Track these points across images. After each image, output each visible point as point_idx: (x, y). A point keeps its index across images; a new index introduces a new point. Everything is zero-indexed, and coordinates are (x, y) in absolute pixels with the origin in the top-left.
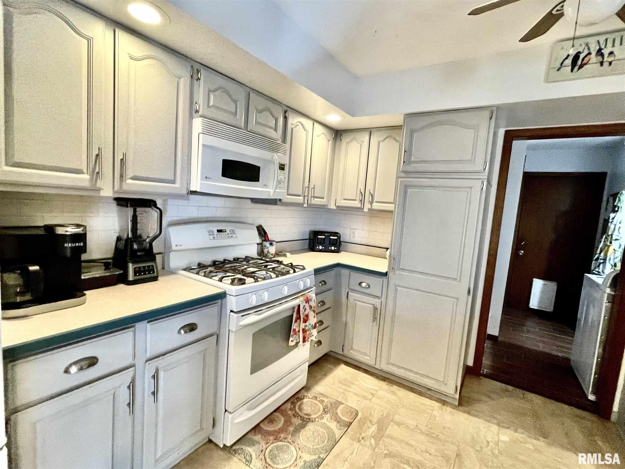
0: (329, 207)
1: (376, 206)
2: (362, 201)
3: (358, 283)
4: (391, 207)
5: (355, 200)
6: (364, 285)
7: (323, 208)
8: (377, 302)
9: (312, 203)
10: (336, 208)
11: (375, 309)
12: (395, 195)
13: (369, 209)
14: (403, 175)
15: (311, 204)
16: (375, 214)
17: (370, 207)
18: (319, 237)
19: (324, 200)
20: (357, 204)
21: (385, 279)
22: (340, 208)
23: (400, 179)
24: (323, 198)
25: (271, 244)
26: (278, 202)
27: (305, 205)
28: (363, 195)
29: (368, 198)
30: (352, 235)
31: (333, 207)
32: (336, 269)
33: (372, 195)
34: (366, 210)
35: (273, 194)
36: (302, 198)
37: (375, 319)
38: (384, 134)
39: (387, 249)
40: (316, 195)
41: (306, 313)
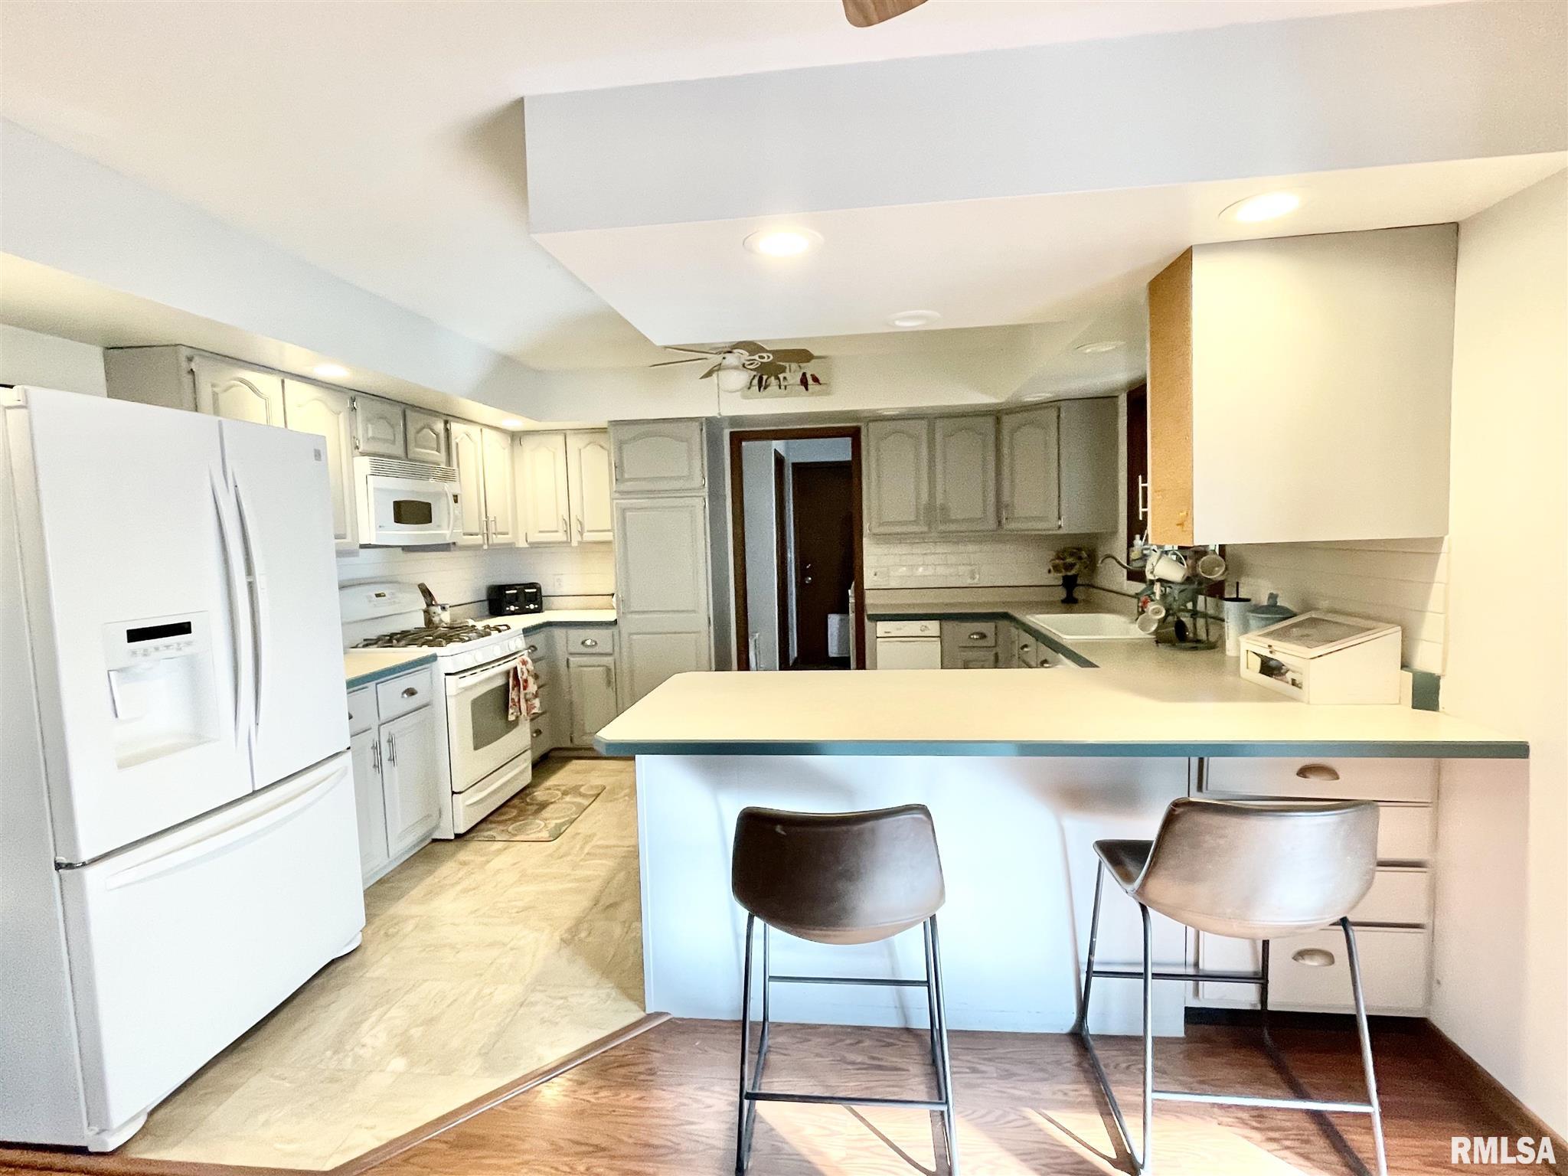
0: (517, 546)
1: (589, 537)
2: (568, 531)
3: (581, 641)
4: (608, 536)
5: (557, 531)
6: (588, 642)
7: (510, 549)
8: (608, 661)
9: (495, 542)
10: (527, 546)
11: (608, 670)
12: (612, 520)
13: (580, 543)
14: (617, 495)
15: (493, 545)
16: (590, 548)
17: (580, 539)
18: (507, 592)
19: (509, 536)
20: (560, 537)
21: (615, 630)
22: (534, 546)
23: (615, 501)
24: (507, 534)
25: (443, 608)
26: (452, 546)
27: (486, 547)
28: (568, 524)
29: (575, 527)
30: (557, 584)
31: (522, 544)
32: (545, 630)
33: (580, 523)
34: (574, 543)
35: (451, 536)
36: (480, 536)
37: (609, 683)
38: (587, 438)
39: (613, 595)
40: (499, 530)
41: (524, 677)
